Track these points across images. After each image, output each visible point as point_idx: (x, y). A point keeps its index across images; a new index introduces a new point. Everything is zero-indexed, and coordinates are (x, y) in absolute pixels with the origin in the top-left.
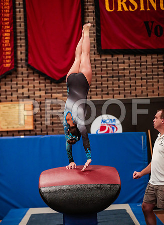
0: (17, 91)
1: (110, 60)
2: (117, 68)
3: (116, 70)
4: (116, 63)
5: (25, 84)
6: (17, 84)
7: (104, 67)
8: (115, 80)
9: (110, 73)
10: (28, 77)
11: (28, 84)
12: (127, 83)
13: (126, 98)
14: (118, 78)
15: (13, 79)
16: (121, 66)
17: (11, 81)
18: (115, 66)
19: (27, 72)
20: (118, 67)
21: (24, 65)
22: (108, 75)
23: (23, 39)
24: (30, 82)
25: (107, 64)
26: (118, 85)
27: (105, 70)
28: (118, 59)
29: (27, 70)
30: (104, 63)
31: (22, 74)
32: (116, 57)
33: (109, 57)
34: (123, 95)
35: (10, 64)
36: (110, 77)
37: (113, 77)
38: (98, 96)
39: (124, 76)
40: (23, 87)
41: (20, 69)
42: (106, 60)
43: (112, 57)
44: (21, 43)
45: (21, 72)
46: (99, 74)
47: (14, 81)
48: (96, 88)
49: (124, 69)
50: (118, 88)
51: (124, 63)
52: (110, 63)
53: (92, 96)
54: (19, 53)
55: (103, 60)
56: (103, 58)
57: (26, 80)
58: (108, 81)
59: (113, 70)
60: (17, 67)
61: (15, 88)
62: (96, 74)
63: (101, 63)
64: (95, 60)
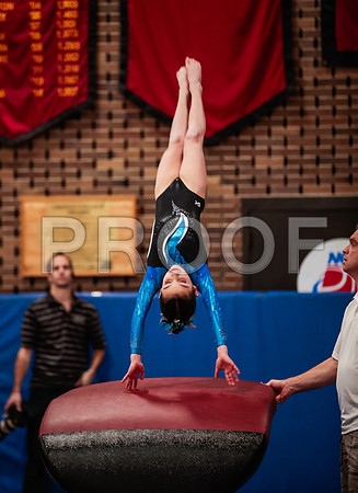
0: (94, 165)
5: (118, 146)
6: (94, 145)
7: (341, 102)
10: (125, 125)
11: (126, 145)
15: (84, 131)
17: (79, 136)
19: (123, 112)
21: (115, 93)
22: (353, 126)
23: (115, 19)
24: (131, 140)
25: (350, 93)
27: (343, 112)
29: (125, 106)
30: (342, 92)
31: (110, 116)
35: (76, 89)
36: (357, 132)
38: (322, 186)
40: (111, 155)
41: (104, 103)
42: (348, 82)
44: (110, 28)
45: (106, 112)
46: (326, 122)
47: (87, 136)
48: (318, 161)
52: (357, 91)
53: (305, 186)
54: (102, 56)
55: (340, 82)
57: (120, 135)
58: (351, 142)
60: (96, 97)
61: (88, 155)
62: (318, 122)
63: (334, 92)
64: (316, 82)
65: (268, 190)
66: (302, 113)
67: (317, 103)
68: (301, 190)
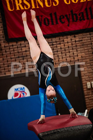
1: (15, 45)
2: (21, 51)
4: (20, 47)
7: (12, 51)
8: (21, 59)
9: (17, 55)
16: (24, 49)
18: (20, 50)
25: (14, 48)
26: (23, 63)
27: (13, 53)
28: (21, 44)
30: (12, 48)
32: (19, 43)
36: (17, 58)
37: (19, 57)
38: (10, 72)
39: (27, 56)
42: (13, 46)
43: (17, 43)
46: (9, 56)
48: (8, 66)
49: (26, 51)
51: (25, 46)
52: (15, 48)
55: (11, 46)
56: (11, 44)
58: (16, 60)
59: (18, 52)
62: (7, 57)
63: (10, 49)
64: (5, 47)
66: (2, 55)
67: (6, 52)
68: (5, 74)
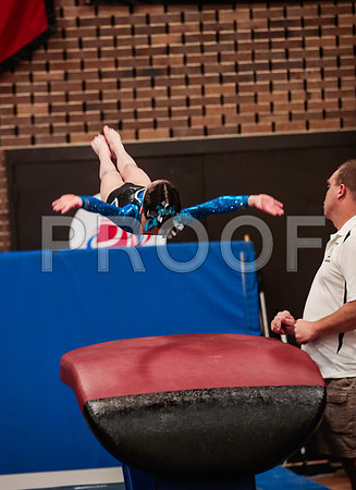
1: (124, 20)
2: (146, 46)
3: (143, 52)
4: (142, 31)
7: (106, 43)
8: (141, 84)
9: (126, 63)
12: (179, 92)
13: (174, 139)
14: (149, 78)
16: (160, 41)
18: (141, 42)
20: (150, 43)
22: (120, 69)
25: (115, 33)
26: (149, 99)
27: (109, 54)
28: (148, 19)
30: (107, 33)
32: (141, 13)
33: (121, 13)
34: (166, 130)
36: (125, 74)
37: (134, 73)
38: (91, 132)
39: (169, 71)
42: (113, 21)
43: (131, 12)
46: (91, 65)
48: (85, 107)
49: (168, 50)
50: (150, 109)
51: (167, 30)
52: (123, 31)
53: (73, 135)
55: (104, 21)
56: (105, 14)
58: (119, 85)
59: (134, 52)
62: (82, 65)
63: (98, 33)
64: (78, 22)
65: (33, 141)
66: (65, 56)
67: (81, 44)
68: (68, 139)
